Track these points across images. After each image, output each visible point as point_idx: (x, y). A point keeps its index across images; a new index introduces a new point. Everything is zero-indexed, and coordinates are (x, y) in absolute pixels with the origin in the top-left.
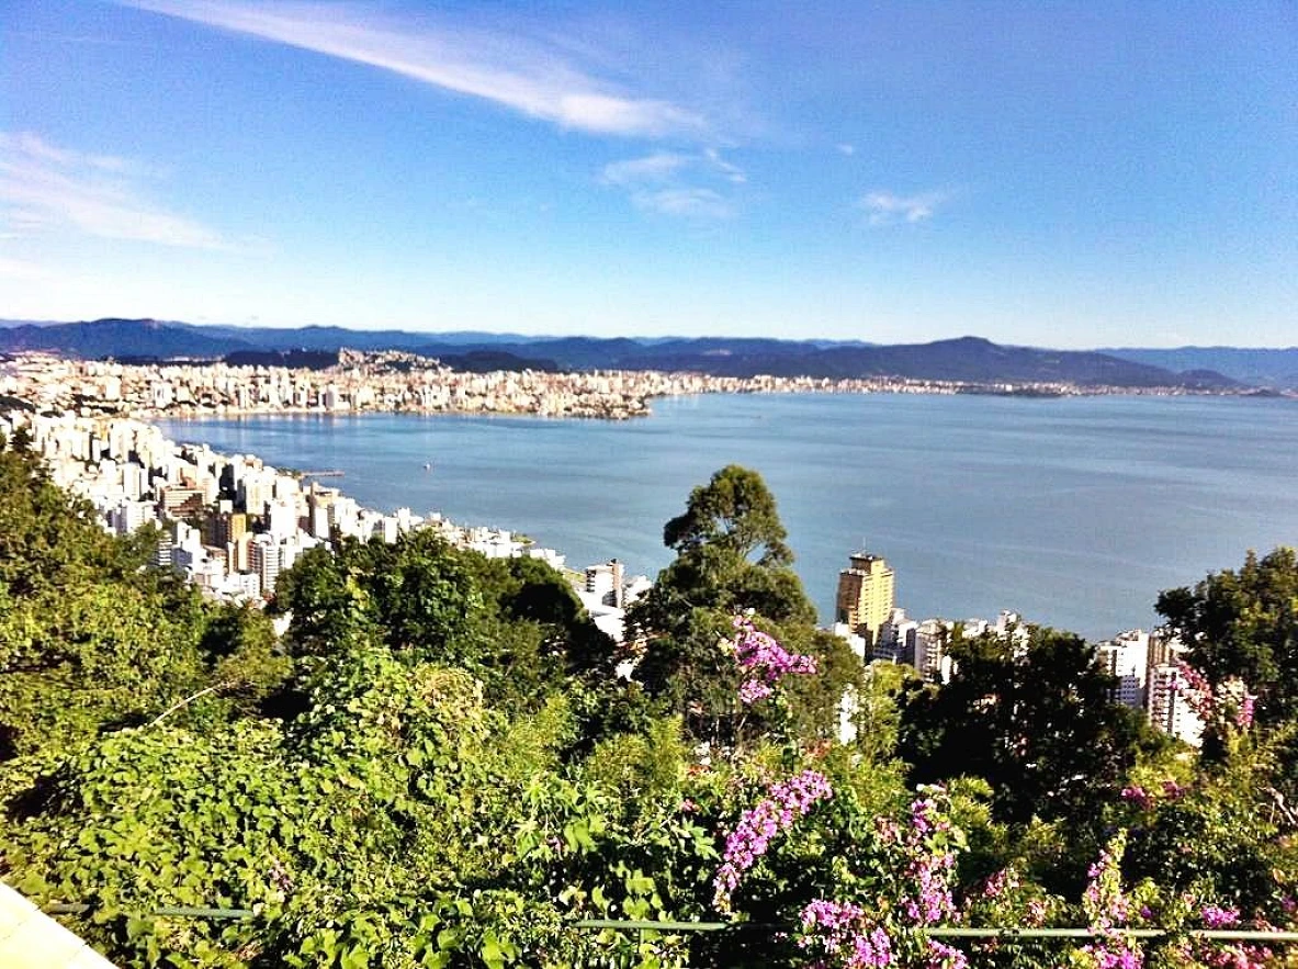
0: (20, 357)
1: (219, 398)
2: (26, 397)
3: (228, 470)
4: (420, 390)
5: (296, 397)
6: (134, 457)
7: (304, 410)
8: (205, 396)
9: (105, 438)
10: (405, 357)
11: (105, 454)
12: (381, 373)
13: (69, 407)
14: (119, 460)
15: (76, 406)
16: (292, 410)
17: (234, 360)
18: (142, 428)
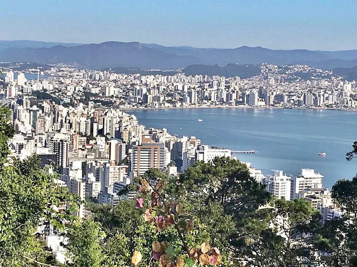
0: (53, 67)
1: (178, 97)
2: (54, 93)
3: (178, 145)
4: (317, 93)
5: (229, 97)
6: (118, 135)
7: (234, 106)
8: (168, 95)
9: (101, 122)
10: (307, 69)
11: (101, 132)
12: (290, 81)
13: (81, 101)
14: (109, 137)
15: (85, 99)
16: (225, 106)
17: (190, 71)
18: (126, 116)
